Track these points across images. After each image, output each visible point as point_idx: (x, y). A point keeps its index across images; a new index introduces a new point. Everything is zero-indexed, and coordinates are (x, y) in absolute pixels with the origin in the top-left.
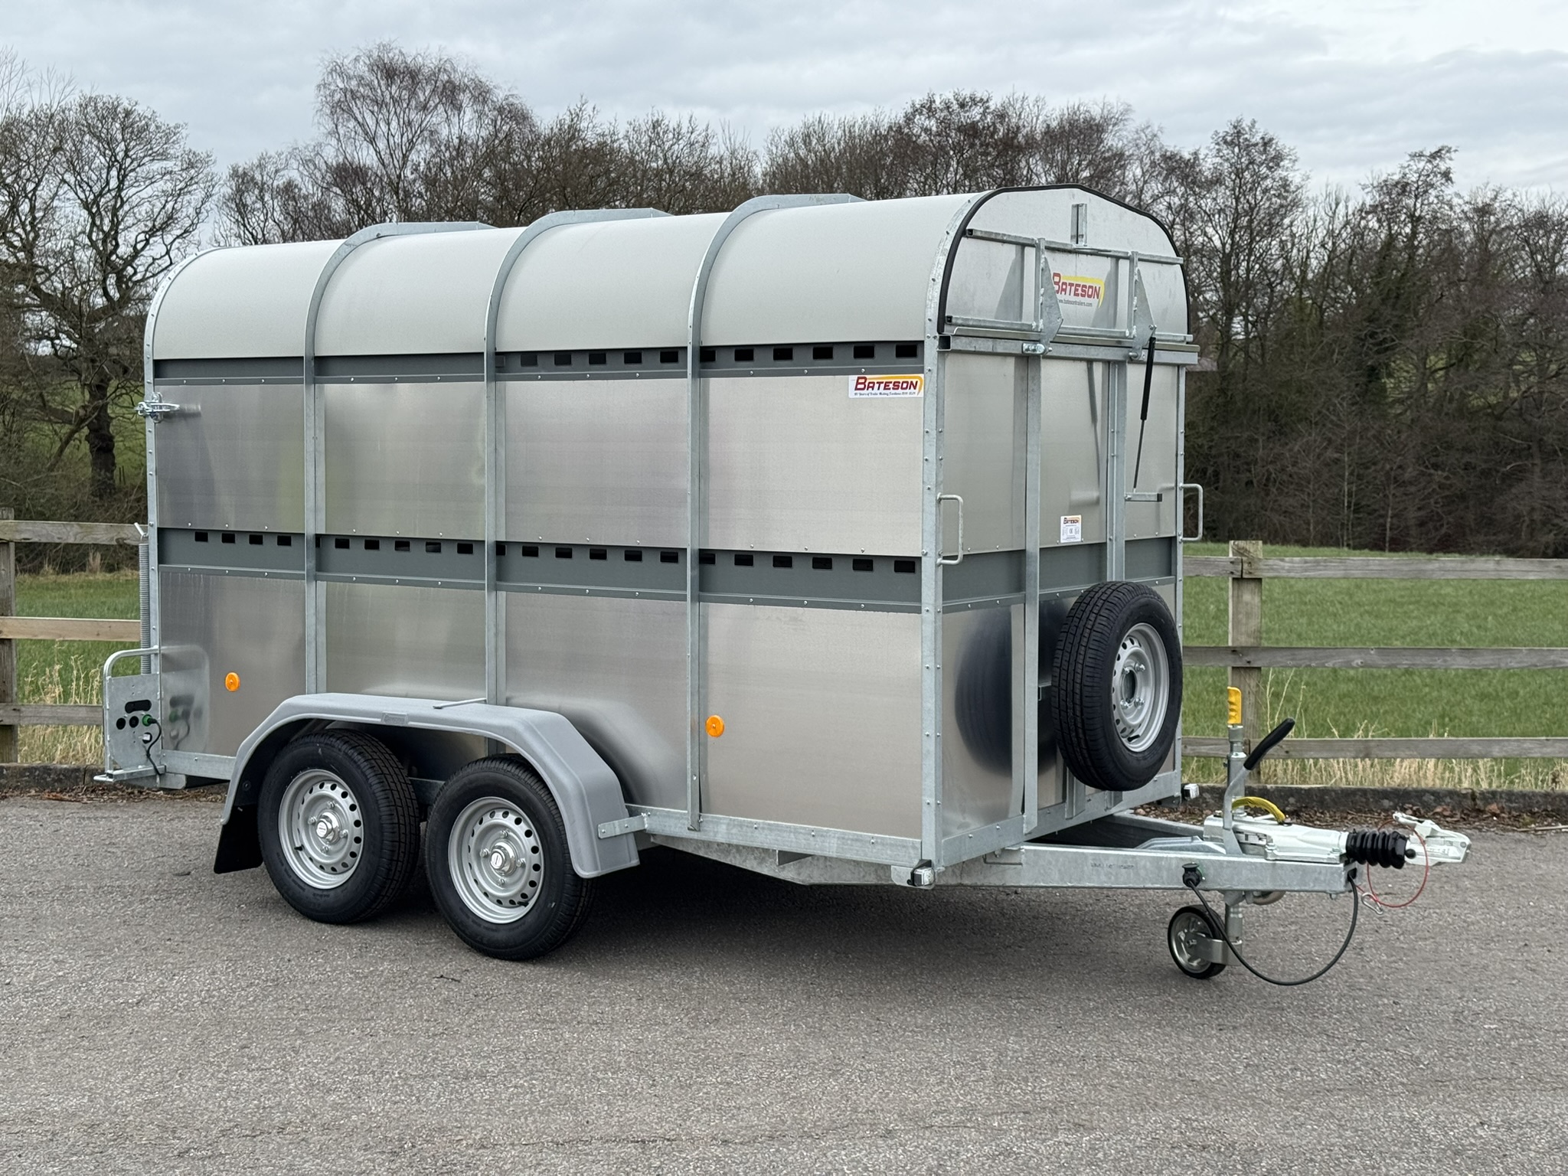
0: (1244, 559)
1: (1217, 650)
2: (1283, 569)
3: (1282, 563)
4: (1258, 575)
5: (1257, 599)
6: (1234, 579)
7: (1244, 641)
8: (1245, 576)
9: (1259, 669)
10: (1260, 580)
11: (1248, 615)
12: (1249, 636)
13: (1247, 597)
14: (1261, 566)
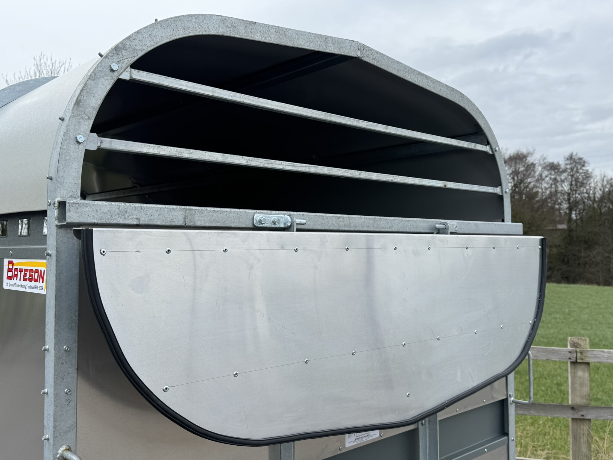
0: (578, 349)
1: (561, 407)
2: (603, 357)
3: (602, 354)
4: (587, 360)
5: (587, 375)
6: (571, 362)
7: (579, 401)
8: (579, 361)
9: (590, 420)
10: (588, 364)
11: (582, 385)
12: (582, 398)
13: (580, 373)
14: (589, 354)
